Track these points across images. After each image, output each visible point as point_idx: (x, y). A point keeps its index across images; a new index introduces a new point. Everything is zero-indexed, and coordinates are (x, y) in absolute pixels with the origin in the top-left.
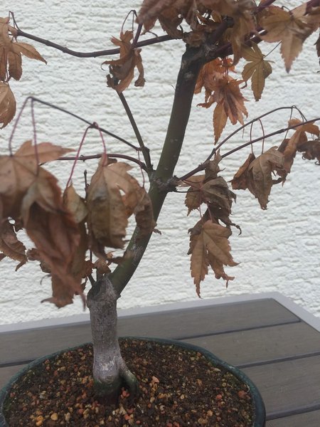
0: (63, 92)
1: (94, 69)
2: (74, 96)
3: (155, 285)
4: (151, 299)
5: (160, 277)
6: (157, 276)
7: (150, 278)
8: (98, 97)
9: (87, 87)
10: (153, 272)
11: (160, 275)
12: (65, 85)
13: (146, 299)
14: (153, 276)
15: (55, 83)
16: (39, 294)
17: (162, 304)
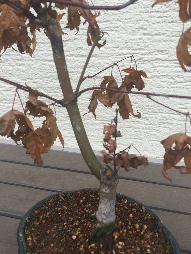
0: (117, 20)
2: (124, 23)
12: (119, 15)
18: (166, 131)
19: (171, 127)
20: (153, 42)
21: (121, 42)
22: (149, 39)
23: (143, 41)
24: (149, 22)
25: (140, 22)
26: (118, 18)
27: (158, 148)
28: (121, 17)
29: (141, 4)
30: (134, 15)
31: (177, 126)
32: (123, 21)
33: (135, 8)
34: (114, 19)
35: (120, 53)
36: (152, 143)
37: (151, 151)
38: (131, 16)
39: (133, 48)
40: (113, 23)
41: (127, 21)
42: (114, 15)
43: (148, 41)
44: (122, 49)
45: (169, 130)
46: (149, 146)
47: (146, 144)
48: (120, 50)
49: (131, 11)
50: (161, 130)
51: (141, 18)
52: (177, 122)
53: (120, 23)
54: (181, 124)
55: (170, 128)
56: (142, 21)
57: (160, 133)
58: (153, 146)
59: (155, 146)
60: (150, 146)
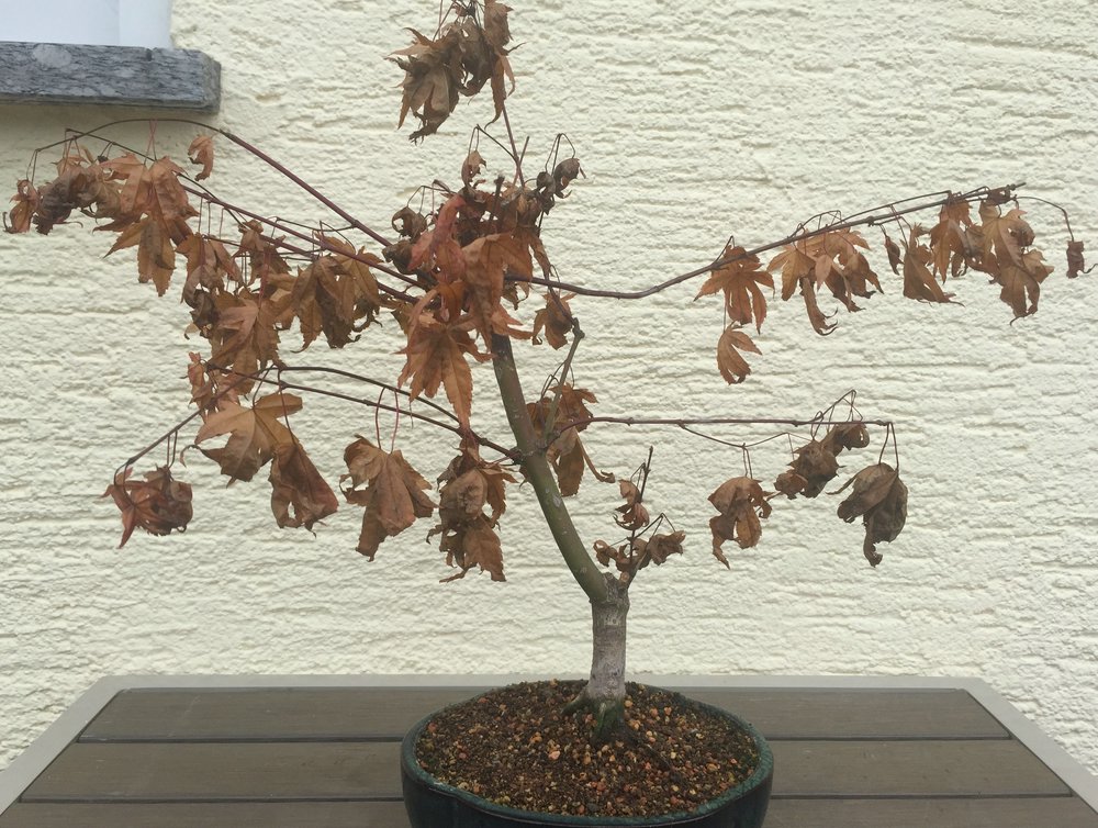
0: (579, 264)
1: (638, 224)
2: (600, 273)
3: (722, 636)
4: (713, 663)
5: (734, 620)
6: (727, 617)
7: (713, 621)
8: (641, 274)
9: (624, 255)
10: (720, 610)
11: (734, 616)
12: (585, 252)
13: (701, 660)
14: (719, 616)
15: (568, 249)
16: (506, 626)
17: (733, 673)
18: (740, 581)
19: (753, 567)
20: (683, 324)
21: (591, 324)
22: (670, 317)
23: (655, 323)
24: (667, 272)
25: (643, 271)
26: (581, 259)
27: (723, 640)
28: (590, 258)
29: (643, 226)
30: (626, 252)
31: (770, 565)
32: (594, 267)
33: (628, 236)
34: (569, 263)
35: (590, 355)
36: (701, 627)
37: (702, 653)
38: (617, 257)
39: (627, 342)
40: (568, 274)
41: (608, 267)
42: (568, 252)
43: (669, 323)
44: (595, 344)
45: (748, 579)
46: (694, 637)
47: (684, 631)
48: (589, 346)
49: (617, 241)
50: (729, 579)
51: (646, 262)
52: (769, 553)
53: (588, 273)
54: (781, 557)
55: (752, 571)
56: (649, 268)
57: (724, 590)
58: (707, 635)
59: (714, 634)
60: (698, 635)
